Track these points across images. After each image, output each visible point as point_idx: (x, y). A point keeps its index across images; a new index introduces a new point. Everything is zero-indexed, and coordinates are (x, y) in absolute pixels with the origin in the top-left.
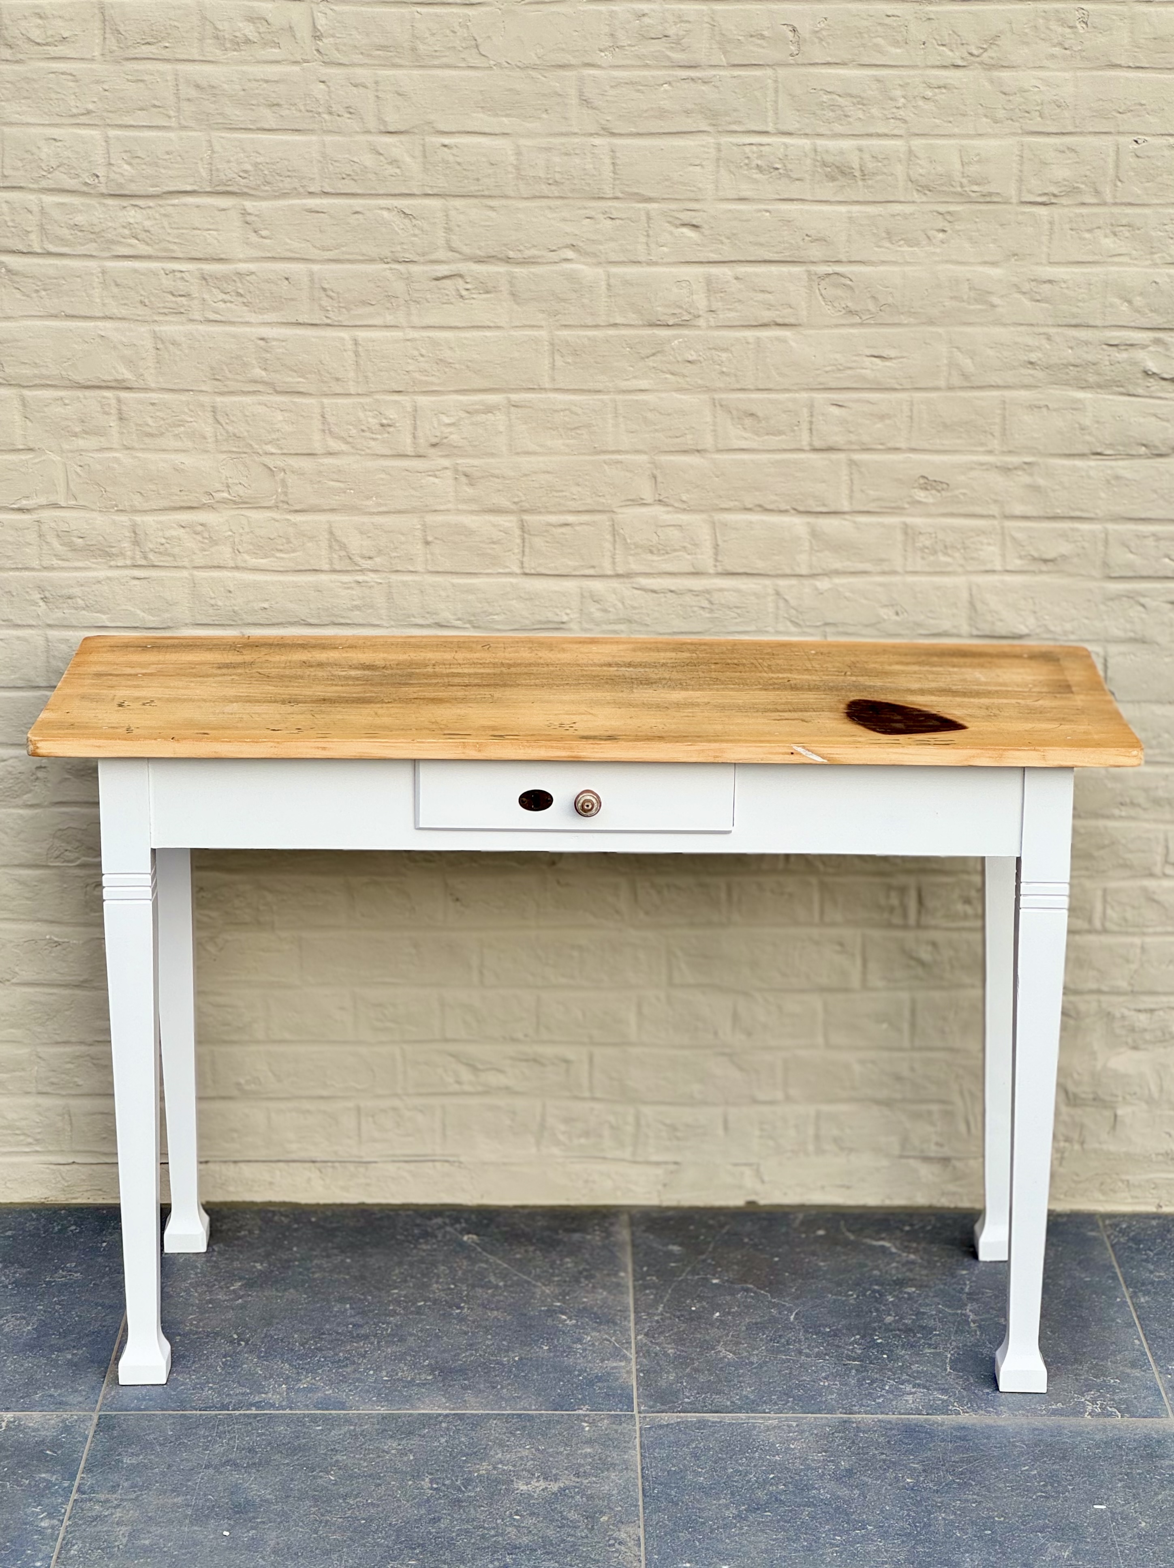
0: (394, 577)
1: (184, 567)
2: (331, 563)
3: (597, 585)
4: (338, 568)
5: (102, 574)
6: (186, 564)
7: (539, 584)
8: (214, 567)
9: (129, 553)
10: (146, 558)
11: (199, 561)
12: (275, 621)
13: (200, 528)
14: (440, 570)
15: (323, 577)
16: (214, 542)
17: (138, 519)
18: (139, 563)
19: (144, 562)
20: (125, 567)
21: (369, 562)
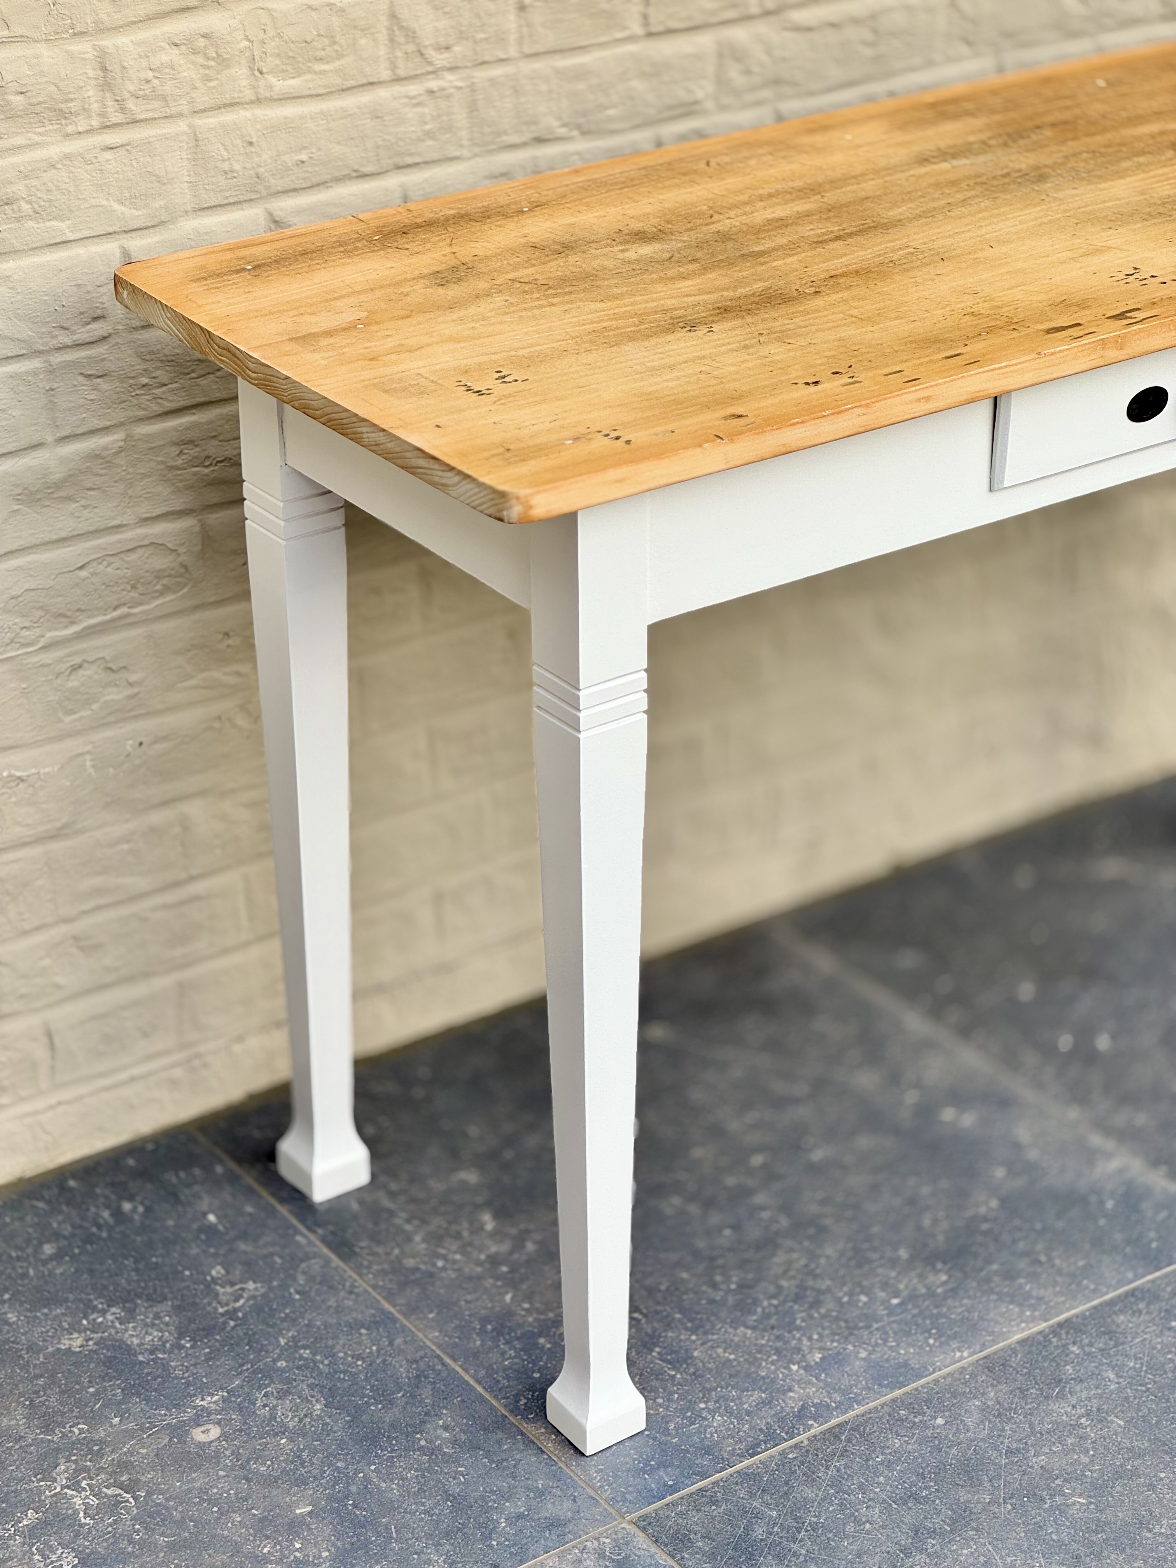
0: (481, 75)
1: (181, 115)
2: (393, 67)
3: (739, 34)
4: (401, 73)
5: (54, 151)
6: (185, 108)
7: (667, 48)
8: (225, 106)
9: (95, 106)
10: (123, 110)
11: (203, 99)
12: (315, 180)
13: (202, 42)
14: (539, 48)
15: (383, 93)
16: (223, 62)
17: (108, 42)
18: (114, 120)
19: (117, 118)
20: (90, 131)
21: (446, 55)
